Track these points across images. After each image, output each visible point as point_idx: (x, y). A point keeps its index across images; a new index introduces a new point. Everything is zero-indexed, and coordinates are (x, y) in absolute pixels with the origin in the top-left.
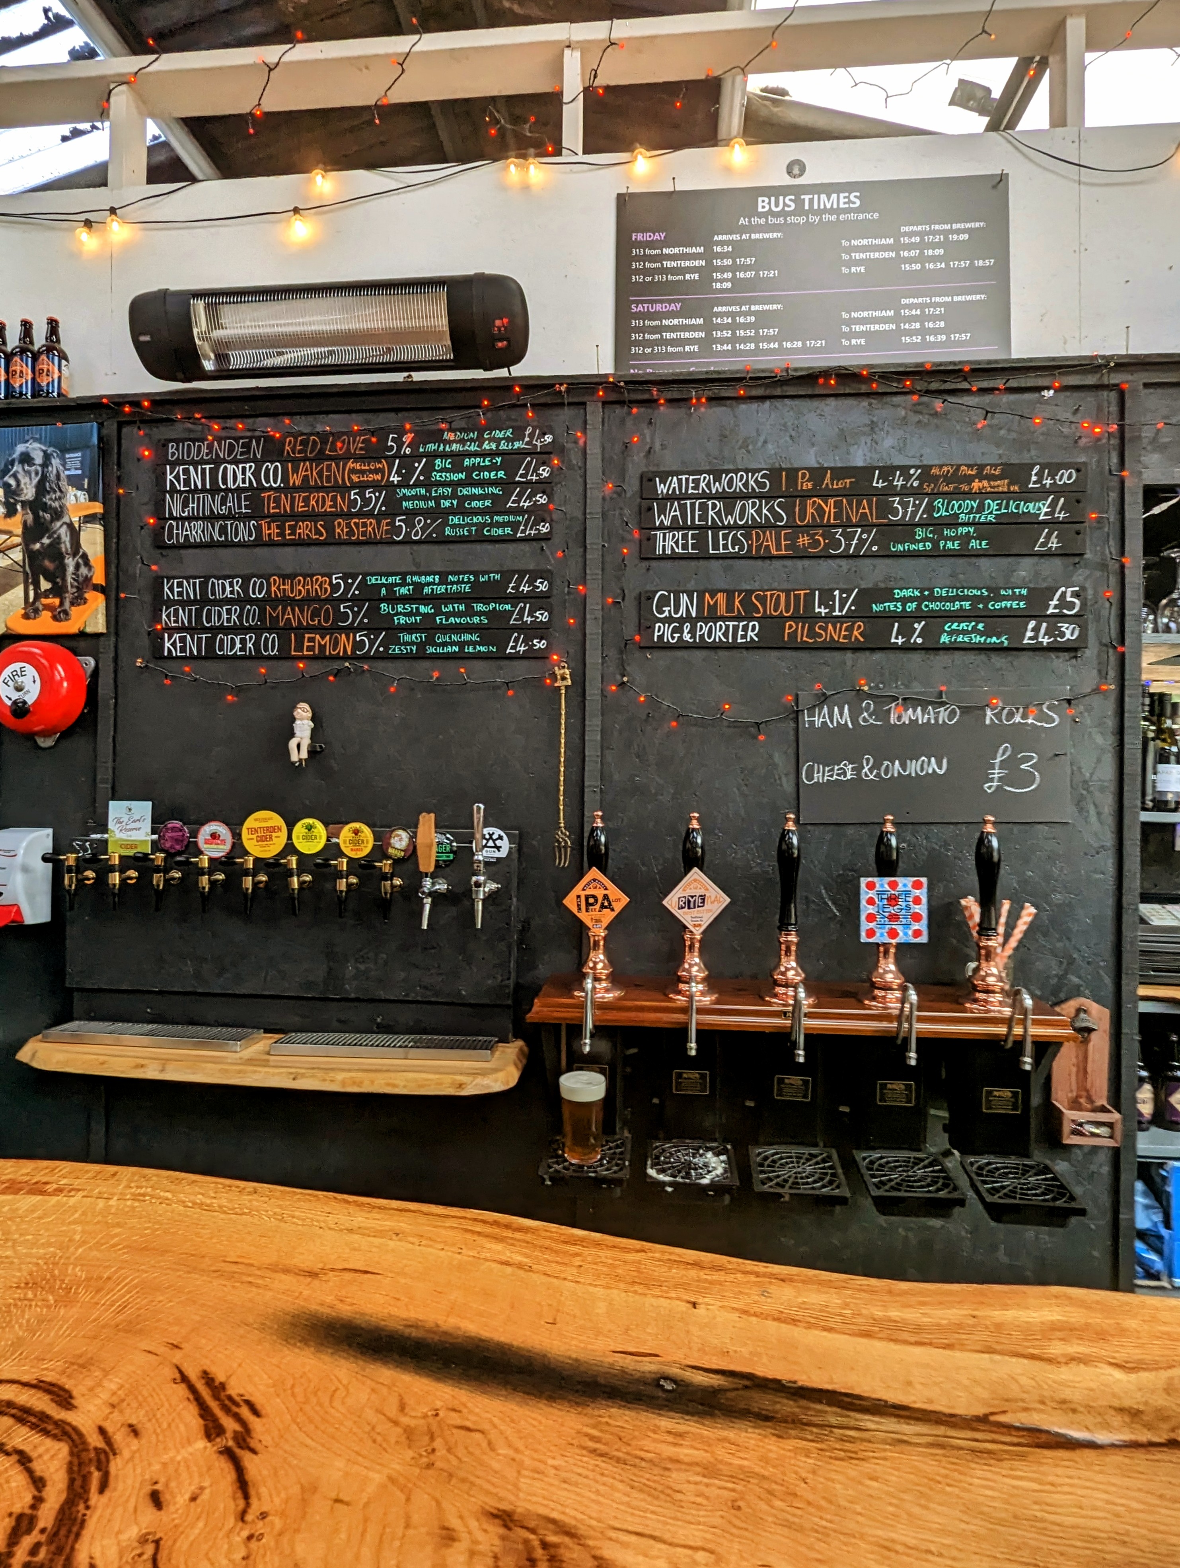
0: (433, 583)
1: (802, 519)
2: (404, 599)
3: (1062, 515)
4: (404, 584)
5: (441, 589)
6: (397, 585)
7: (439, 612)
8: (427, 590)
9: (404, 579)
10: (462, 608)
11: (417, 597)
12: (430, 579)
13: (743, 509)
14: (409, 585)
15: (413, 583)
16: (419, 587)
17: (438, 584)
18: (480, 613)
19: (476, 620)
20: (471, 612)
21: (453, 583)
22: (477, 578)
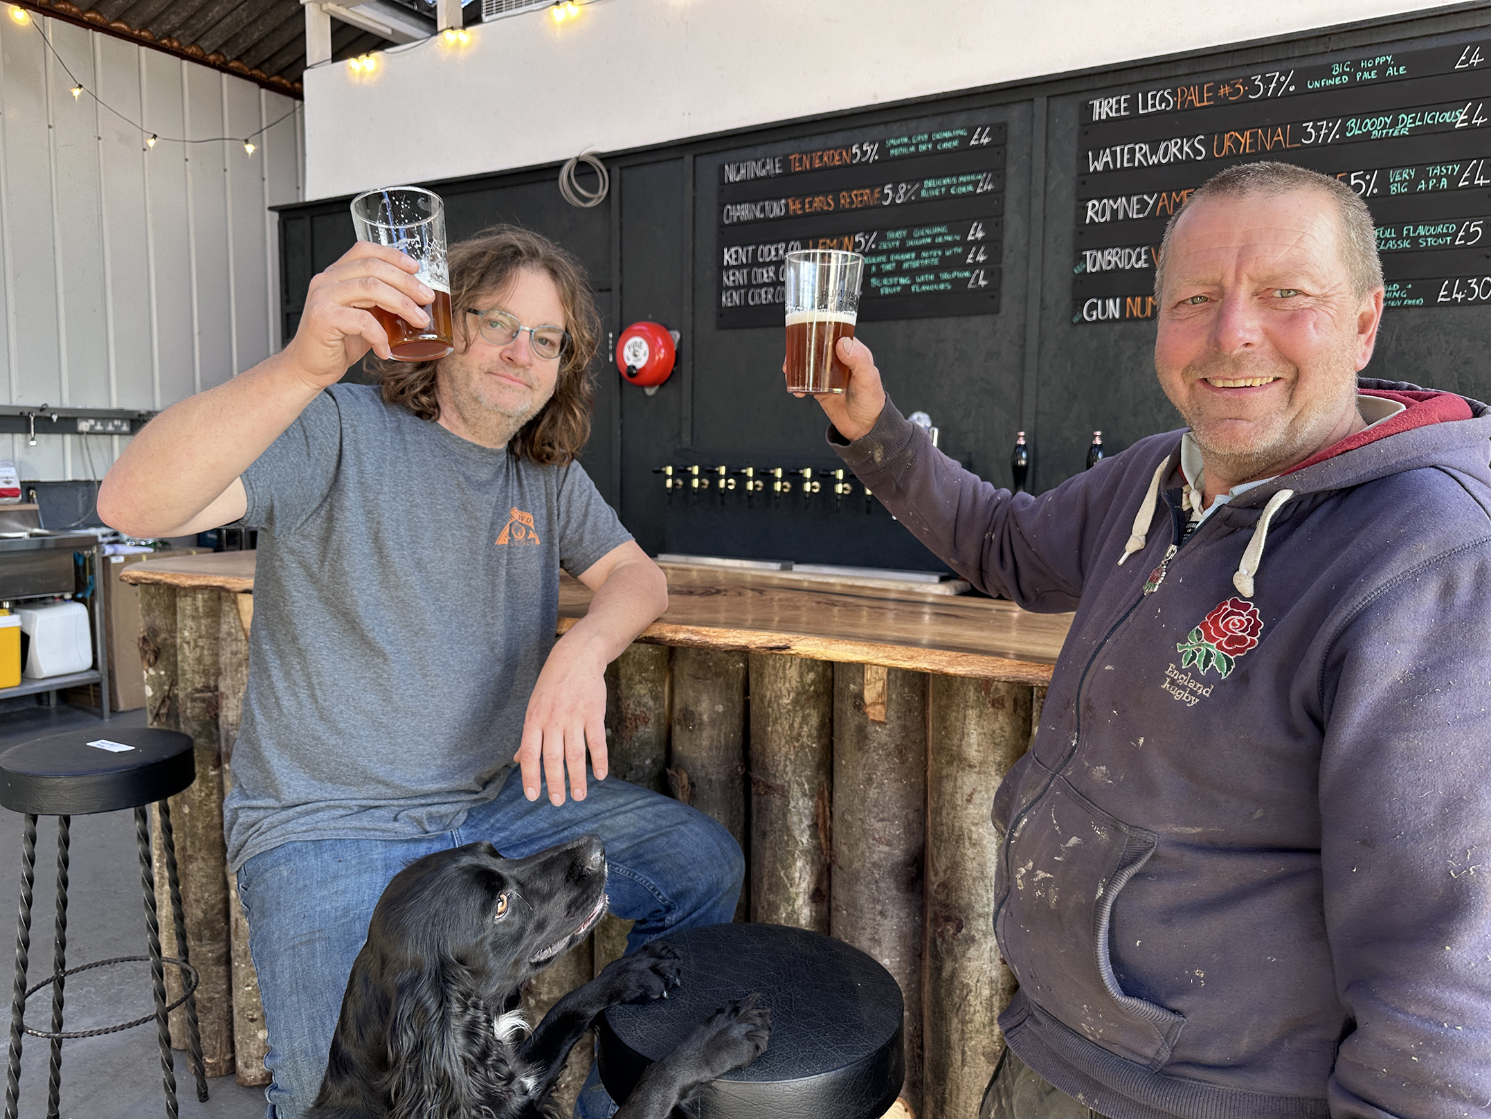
0: (910, 260)
1: (1219, 152)
3: (1480, 121)
4: (889, 261)
5: (916, 264)
6: (883, 263)
7: (914, 282)
8: (906, 265)
10: (932, 277)
12: (908, 256)
14: (892, 262)
15: (895, 261)
16: (900, 263)
17: (914, 260)
18: (945, 281)
19: (942, 286)
20: (938, 280)
21: (925, 258)
22: (944, 253)
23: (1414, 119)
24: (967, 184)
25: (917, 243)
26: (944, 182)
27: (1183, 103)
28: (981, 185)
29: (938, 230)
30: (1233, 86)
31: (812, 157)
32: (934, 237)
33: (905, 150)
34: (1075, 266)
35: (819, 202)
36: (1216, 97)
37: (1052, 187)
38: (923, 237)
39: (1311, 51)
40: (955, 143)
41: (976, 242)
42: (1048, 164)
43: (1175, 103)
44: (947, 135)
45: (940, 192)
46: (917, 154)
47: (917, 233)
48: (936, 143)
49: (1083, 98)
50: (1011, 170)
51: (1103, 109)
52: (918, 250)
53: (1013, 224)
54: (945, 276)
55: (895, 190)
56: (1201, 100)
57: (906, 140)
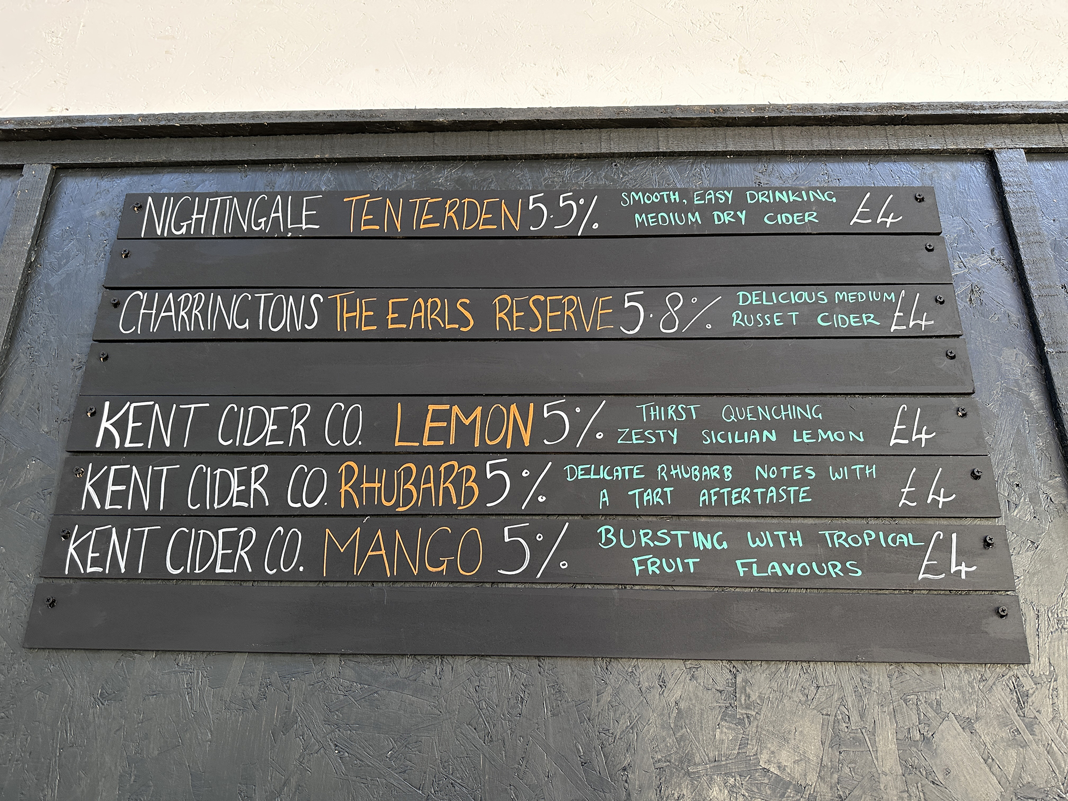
0: (721, 483)
2: (652, 518)
4: (650, 482)
5: (739, 497)
6: (636, 484)
8: (707, 498)
9: (649, 471)
10: (797, 539)
11: (684, 510)
12: (712, 472)
14: (663, 484)
16: (688, 489)
17: (733, 485)
18: (842, 554)
19: (835, 570)
20: (817, 551)
22: (822, 473)
24: (857, 308)
25: (734, 439)
26: (795, 298)
28: (898, 314)
29: (793, 412)
31: (409, 208)
32: (784, 428)
33: (674, 218)
35: (428, 311)
38: (750, 423)
40: (811, 217)
41: (914, 454)
44: (787, 197)
45: (785, 320)
46: (708, 233)
52: (741, 458)
54: (839, 538)
55: (653, 304)
57: (675, 197)
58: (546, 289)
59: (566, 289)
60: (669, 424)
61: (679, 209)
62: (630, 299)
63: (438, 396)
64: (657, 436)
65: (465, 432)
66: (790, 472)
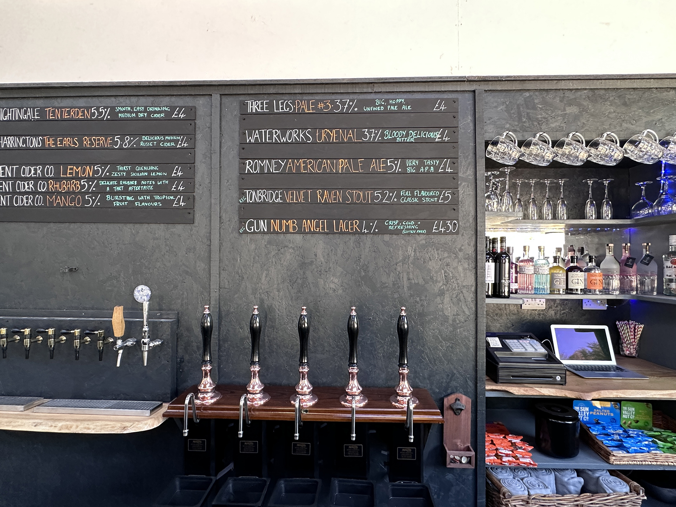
0: (134, 185)
1: (320, 140)
2: (118, 193)
3: (446, 139)
4: (119, 185)
5: (138, 188)
6: (115, 186)
7: (137, 200)
8: (131, 188)
9: (118, 183)
10: (149, 198)
11: (125, 192)
12: (132, 183)
13: (291, 134)
14: (121, 186)
15: (123, 185)
16: (126, 187)
17: (136, 186)
18: (158, 201)
19: (156, 204)
20: (153, 200)
21: (143, 185)
22: (156, 183)
23: (416, 133)
24: (170, 141)
25: (138, 175)
26: (156, 138)
27: (299, 109)
28: (180, 143)
29: (152, 168)
30: (325, 103)
31: (62, 112)
32: (149, 172)
33: (128, 115)
34: (240, 198)
35: (67, 141)
36: (316, 108)
37: (224, 149)
38: (142, 171)
39: (365, 90)
40: (162, 115)
41: (177, 178)
42: (221, 135)
43: (295, 108)
44: (157, 109)
45: (153, 144)
46: (137, 119)
47: (138, 168)
48: (150, 113)
49: (242, 98)
50: (199, 136)
51: (254, 106)
52: (139, 180)
53: (201, 169)
54: (157, 197)
55: (122, 140)
56: (309, 109)
57: (129, 109)
58: (96, 135)
59: (101, 135)
60: (124, 171)
61: (130, 112)
62: (117, 138)
63: (70, 164)
64: (121, 174)
65: (77, 173)
66: (149, 182)
